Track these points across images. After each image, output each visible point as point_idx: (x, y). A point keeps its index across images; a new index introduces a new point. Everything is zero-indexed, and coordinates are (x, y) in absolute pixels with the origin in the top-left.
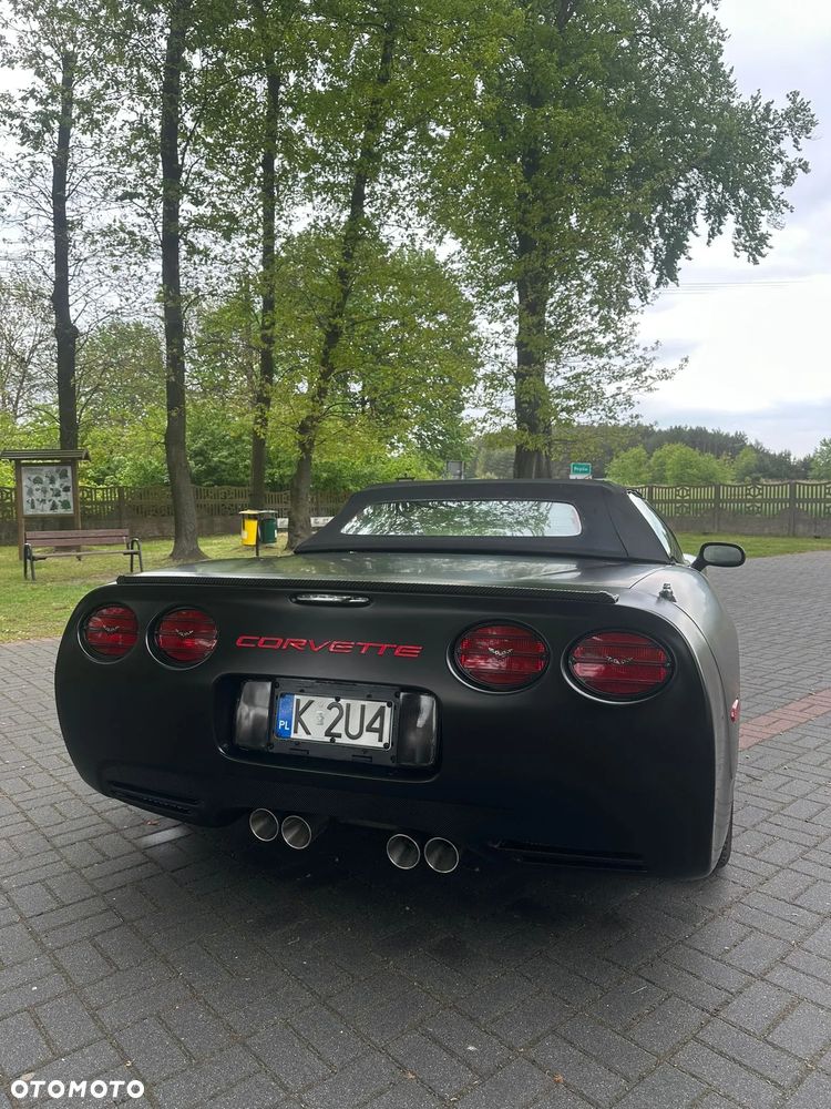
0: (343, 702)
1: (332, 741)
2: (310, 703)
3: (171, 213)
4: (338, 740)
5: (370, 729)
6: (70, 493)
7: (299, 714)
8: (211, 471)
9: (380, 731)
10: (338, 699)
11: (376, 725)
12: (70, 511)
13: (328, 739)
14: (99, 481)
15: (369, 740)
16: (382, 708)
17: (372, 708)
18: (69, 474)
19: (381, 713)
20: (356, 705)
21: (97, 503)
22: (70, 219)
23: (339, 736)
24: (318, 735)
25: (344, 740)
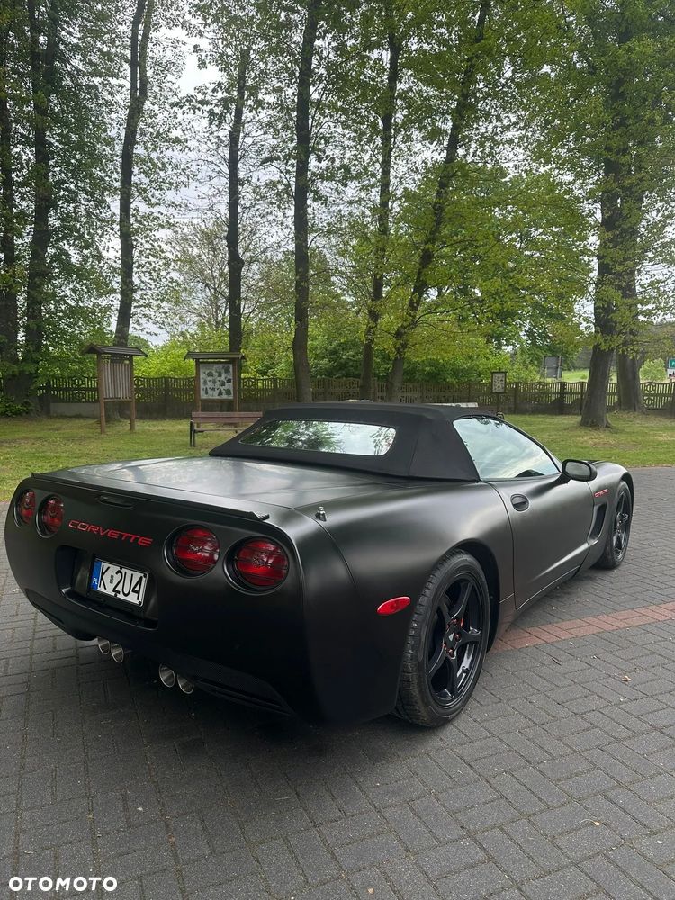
0: (124, 570)
1: (116, 595)
2: (109, 568)
3: (302, 168)
4: (119, 596)
5: (134, 591)
6: (231, 384)
7: (103, 575)
8: (343, 366)
9: (138, 592)
10: (121, 568)
11: (137, 589)
12: (231, 397)
13: (113, 594)
14: (264, 373)
15: (132, 598)
16: (141, 578)
17: (137, 576)
18: (231, 370)
19: (140, 581)
20: (129, 572)
21: (259, 390)
22: (242, 177)
23: (119, 592)
24: (109, 591)
25: (121, 596)
